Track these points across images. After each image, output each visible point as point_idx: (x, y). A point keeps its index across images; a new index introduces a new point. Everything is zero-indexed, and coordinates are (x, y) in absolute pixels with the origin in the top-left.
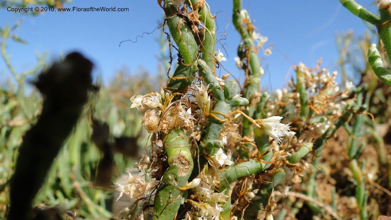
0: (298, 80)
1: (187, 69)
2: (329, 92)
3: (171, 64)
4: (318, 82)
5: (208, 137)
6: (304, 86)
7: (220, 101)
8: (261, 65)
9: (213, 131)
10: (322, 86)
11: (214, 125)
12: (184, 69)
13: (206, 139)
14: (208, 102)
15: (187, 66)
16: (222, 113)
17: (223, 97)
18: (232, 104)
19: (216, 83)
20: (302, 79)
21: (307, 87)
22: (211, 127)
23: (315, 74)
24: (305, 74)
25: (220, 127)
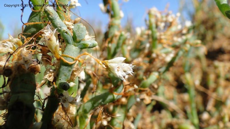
0: (150, 21)
1: (37, 15)
2: (174, 29)
3: (23, 11)
4: (166, 22)
5: (59, 78)
6: (154, 25)
7: (68, 45)
8: (121, 9)
9: (63, 73)
10: (169, 24)
11: (64, 68)
12: (35, 15)
13: (58, 81)
14: (57, 46)
15: (37, 12)
16: (70, 56)
17: (71, 40)
18: (80, 46)
19: (63, 28)
20: (153, 20)
21: (157, 26)
22: (61, 69)
23: (164, 15)
24: (156, 16)
25: (70, 69)
